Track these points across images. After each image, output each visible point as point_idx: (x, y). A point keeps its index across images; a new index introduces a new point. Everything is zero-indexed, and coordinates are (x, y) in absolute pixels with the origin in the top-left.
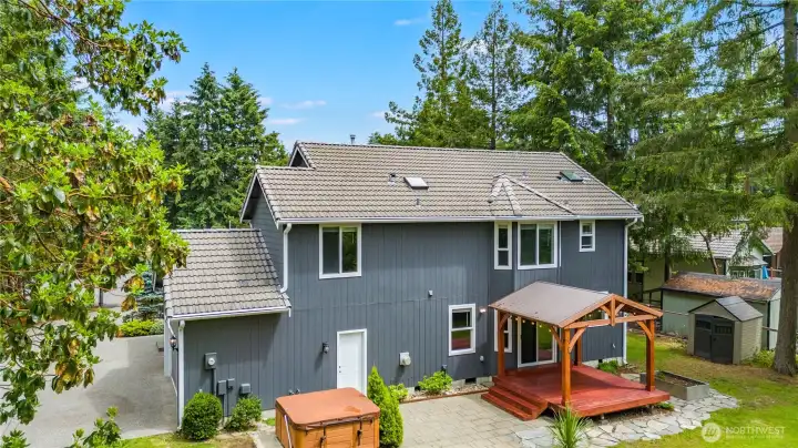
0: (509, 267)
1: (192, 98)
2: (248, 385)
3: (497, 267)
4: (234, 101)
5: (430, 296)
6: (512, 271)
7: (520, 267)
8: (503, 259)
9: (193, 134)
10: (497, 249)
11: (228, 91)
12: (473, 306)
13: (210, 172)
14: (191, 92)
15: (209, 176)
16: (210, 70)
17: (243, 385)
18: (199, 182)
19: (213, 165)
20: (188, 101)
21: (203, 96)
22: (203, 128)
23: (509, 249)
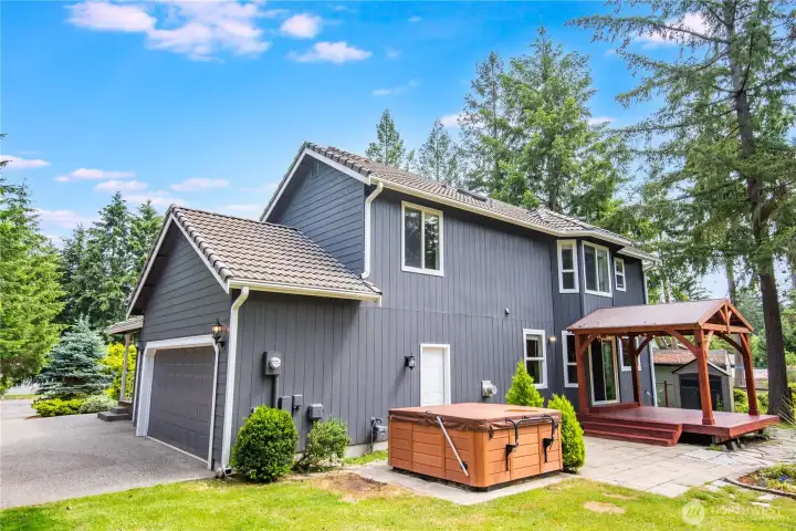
0: (577, 290)
1: (99, 224)
2: (320, 405)
3: (562, 290)
4: (145, 229)
5: (507, 314)
6: (580, 294)
7: (587, 291)
8: (569, 282)
9: (96, 258)
10: (561, 270)
11: (139, 219)
12: (542, 332)
13: (112, 295)
14: (100, 219)
15: (110, 299)
16: (122, 199)
17: (314, 405)
18: (99, 304)
19: (116, 288)
20: (95, 227)
21: (111, 223)
22: (109, 253)
23: (575, 270)
